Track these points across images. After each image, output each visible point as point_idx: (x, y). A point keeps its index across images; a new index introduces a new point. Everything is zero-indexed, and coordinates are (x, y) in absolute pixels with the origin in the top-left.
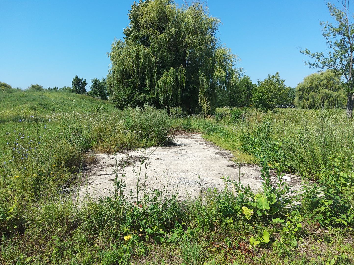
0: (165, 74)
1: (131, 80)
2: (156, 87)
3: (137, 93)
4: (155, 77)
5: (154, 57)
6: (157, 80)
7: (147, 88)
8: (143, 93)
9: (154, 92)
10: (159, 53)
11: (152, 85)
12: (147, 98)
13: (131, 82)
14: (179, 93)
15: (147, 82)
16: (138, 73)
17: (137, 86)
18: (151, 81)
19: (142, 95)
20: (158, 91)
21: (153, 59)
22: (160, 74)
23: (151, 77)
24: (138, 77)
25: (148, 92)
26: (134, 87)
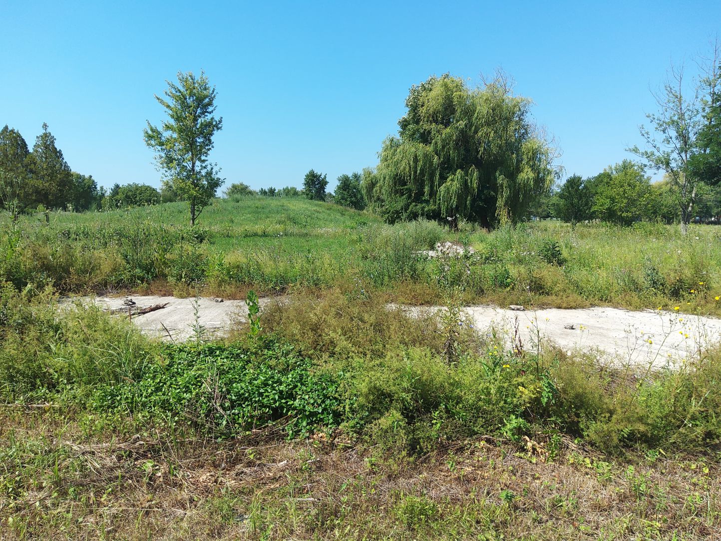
0: (450, 178)
1: (406, 187)
2: (438, 195)
3: (414, 204)
4: (436, 183)
5: (436, 157)
6: (439, 187)
7: (426, 197)
8: (421, 203)
9: (435, 202)
10: (443, 151)
11: (433, 193)
12: (426, 209)
13: (407, 189)
14: (468, 202)
15: (427, 189)
16: (415, 178)
17: (413, 195)
18: (432, 187)
19: (419, 206)
20: (440, 200)
21: (435, 160)
22: (443, 179)
23: (432, 182)
24: (415, 183)
25: (427, 202)
26: (410, 197)
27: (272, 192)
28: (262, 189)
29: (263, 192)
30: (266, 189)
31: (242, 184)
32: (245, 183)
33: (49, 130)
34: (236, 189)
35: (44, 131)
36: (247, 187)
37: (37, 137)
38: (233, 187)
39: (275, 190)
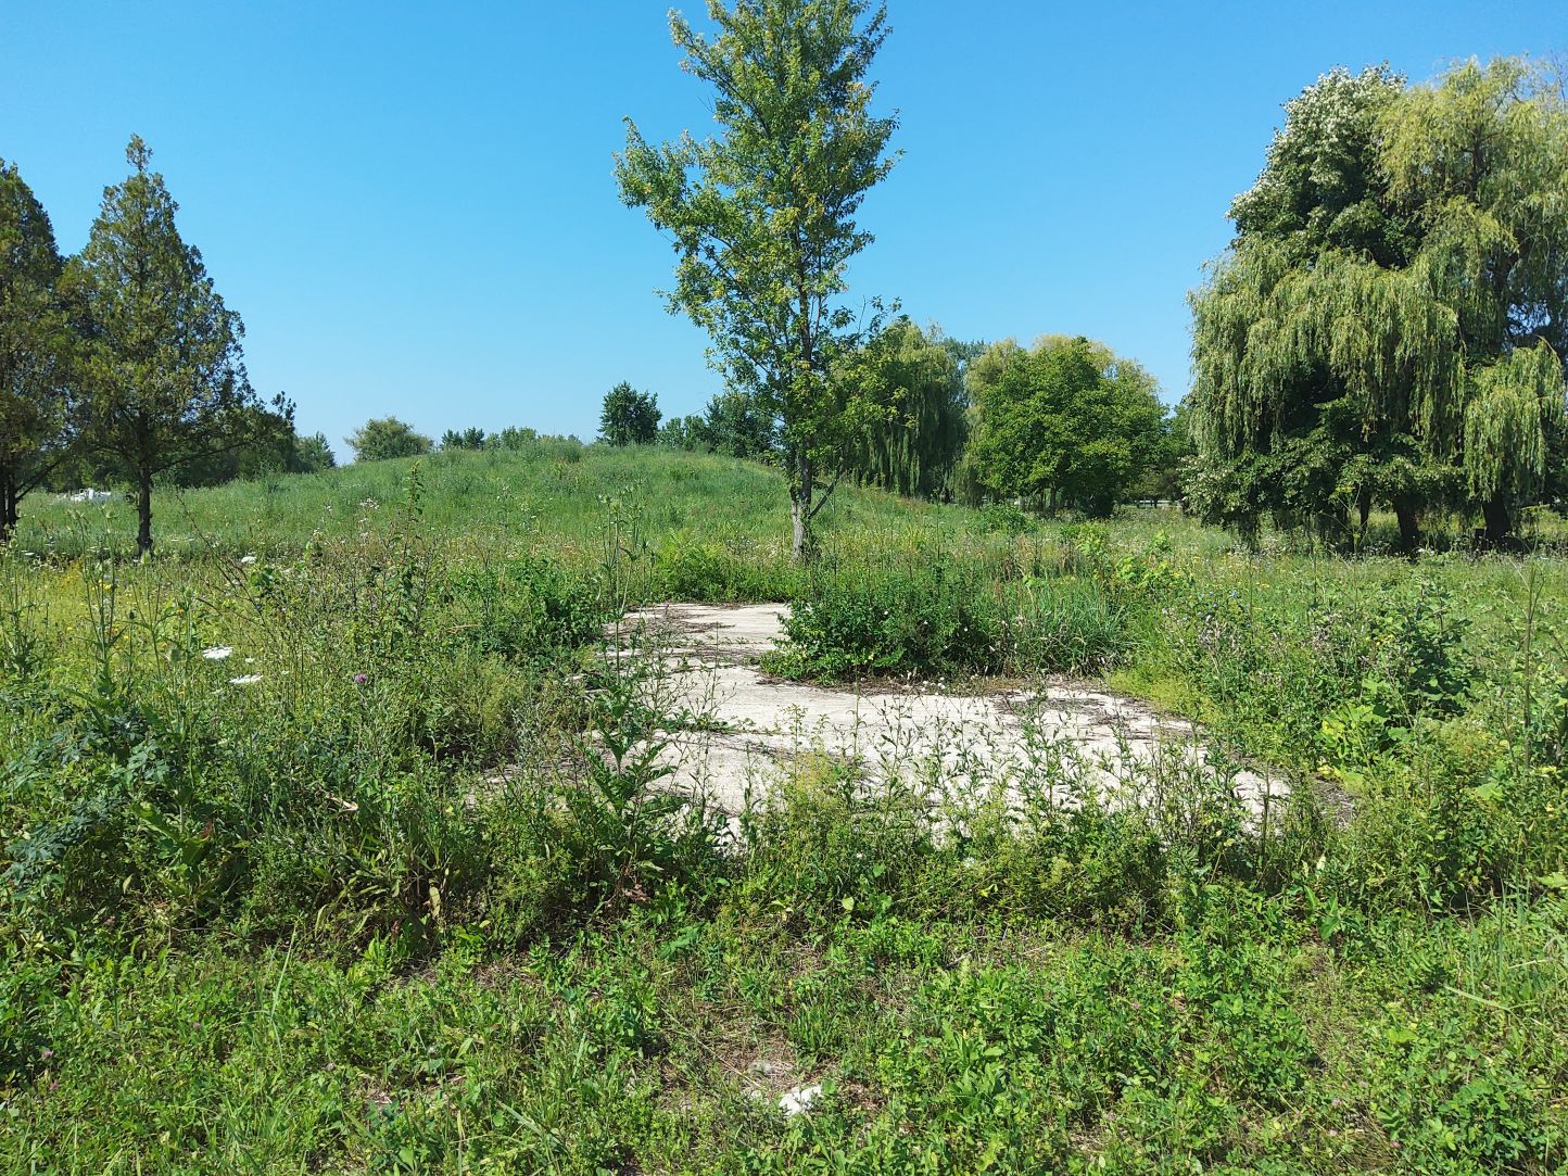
27: (475, 439)
28: (450, 433)
29: (453, 440)
30: (461, 430)
31: (393, 422)
32: (401, 419)
33: (151, 169)
34: (379, 432)
35: (135, 172)
36: (406, 428)
37: (109, 192)
38: (371, 428)
39: (482, 435)
